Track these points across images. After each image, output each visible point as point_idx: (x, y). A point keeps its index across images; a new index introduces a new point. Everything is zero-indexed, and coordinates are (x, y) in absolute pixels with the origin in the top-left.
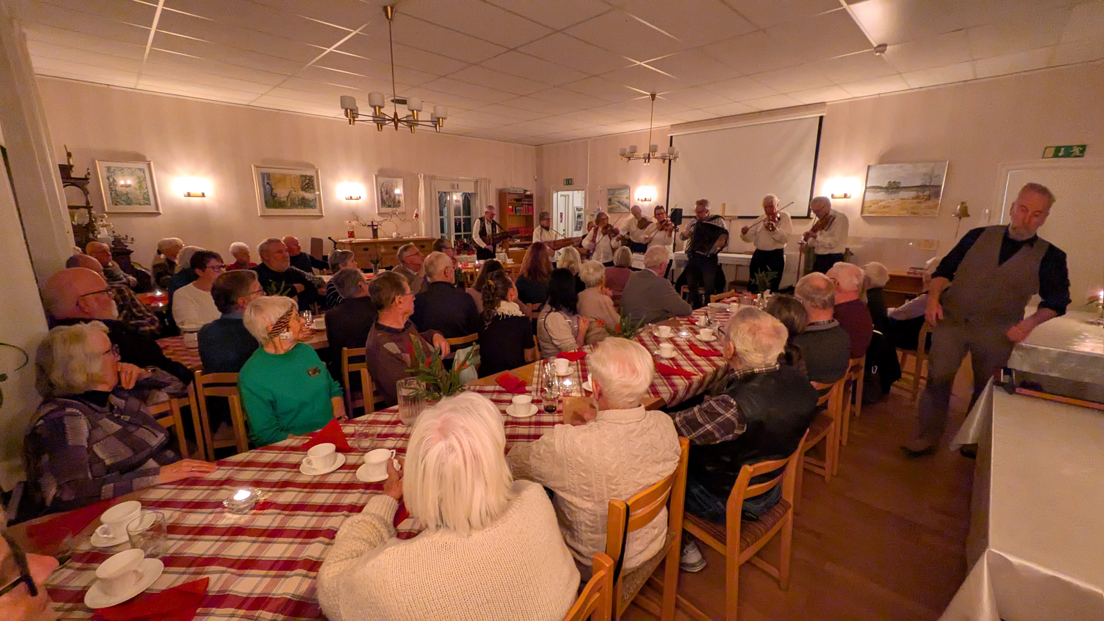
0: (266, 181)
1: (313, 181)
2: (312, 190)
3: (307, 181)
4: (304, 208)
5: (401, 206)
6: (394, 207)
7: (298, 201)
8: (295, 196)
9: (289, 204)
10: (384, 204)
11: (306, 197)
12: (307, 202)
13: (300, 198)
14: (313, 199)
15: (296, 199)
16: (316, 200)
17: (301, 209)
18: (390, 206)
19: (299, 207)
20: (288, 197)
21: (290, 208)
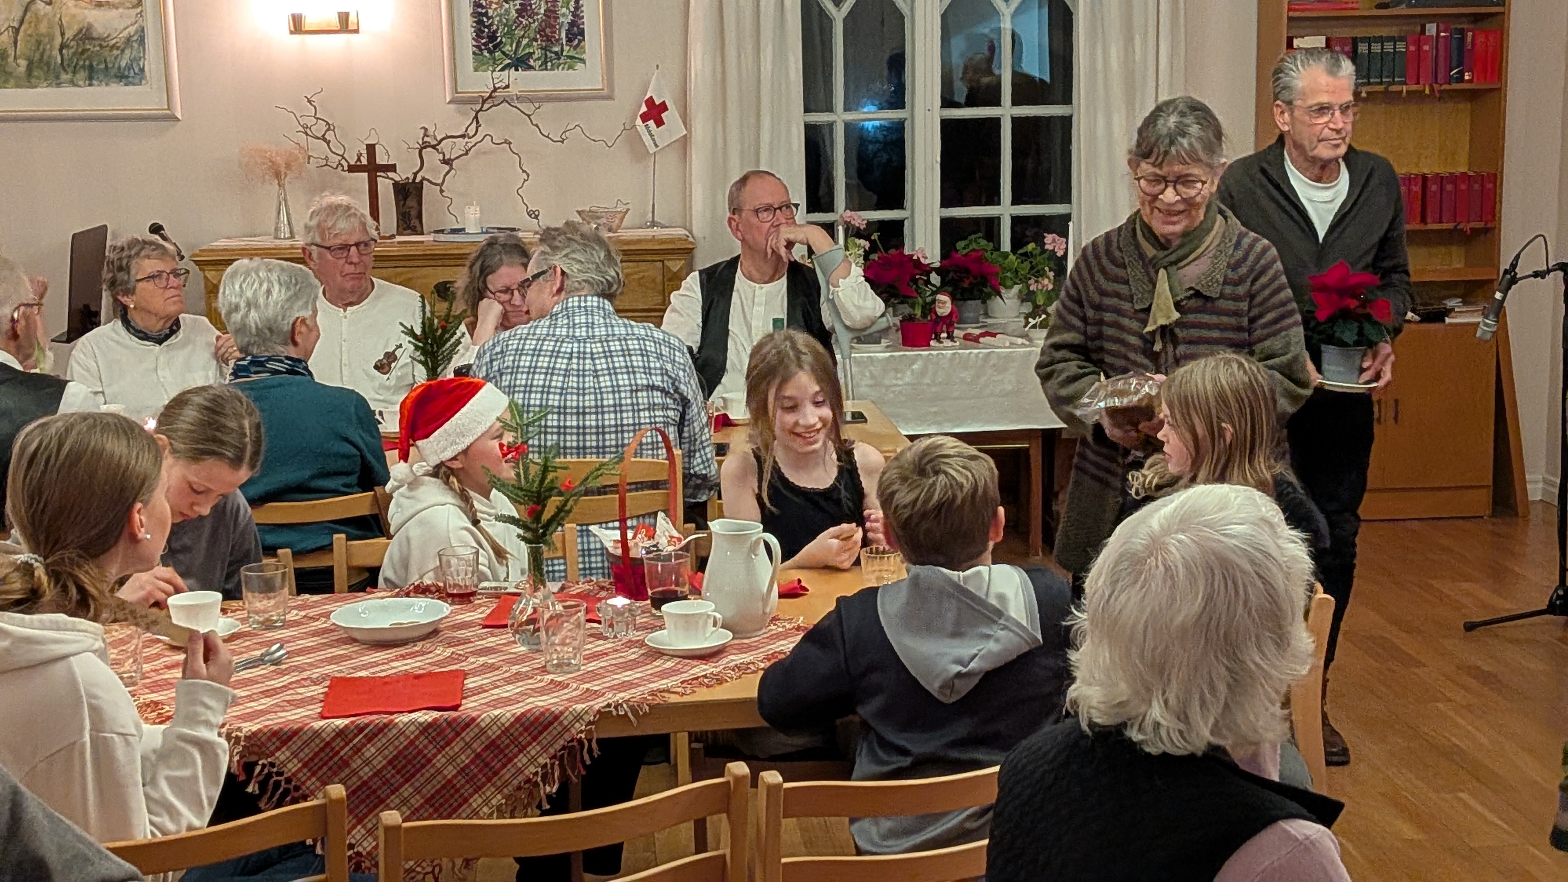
4: (90, 78)
5: (583, 61)
6: (544, 67)
7: (62, 47)
8: (50, 27)
9: (23, 63)
10: (490, 52)
11: (99, 29)
12: (106, 52)
13: (69, 34)
14: (128, 40)
15: (52, 38)
16: (142, 41)
17: (73, 83)
18: (521, 63)
19: (64, 77)
20: (17, 31)
21: (29, 79)
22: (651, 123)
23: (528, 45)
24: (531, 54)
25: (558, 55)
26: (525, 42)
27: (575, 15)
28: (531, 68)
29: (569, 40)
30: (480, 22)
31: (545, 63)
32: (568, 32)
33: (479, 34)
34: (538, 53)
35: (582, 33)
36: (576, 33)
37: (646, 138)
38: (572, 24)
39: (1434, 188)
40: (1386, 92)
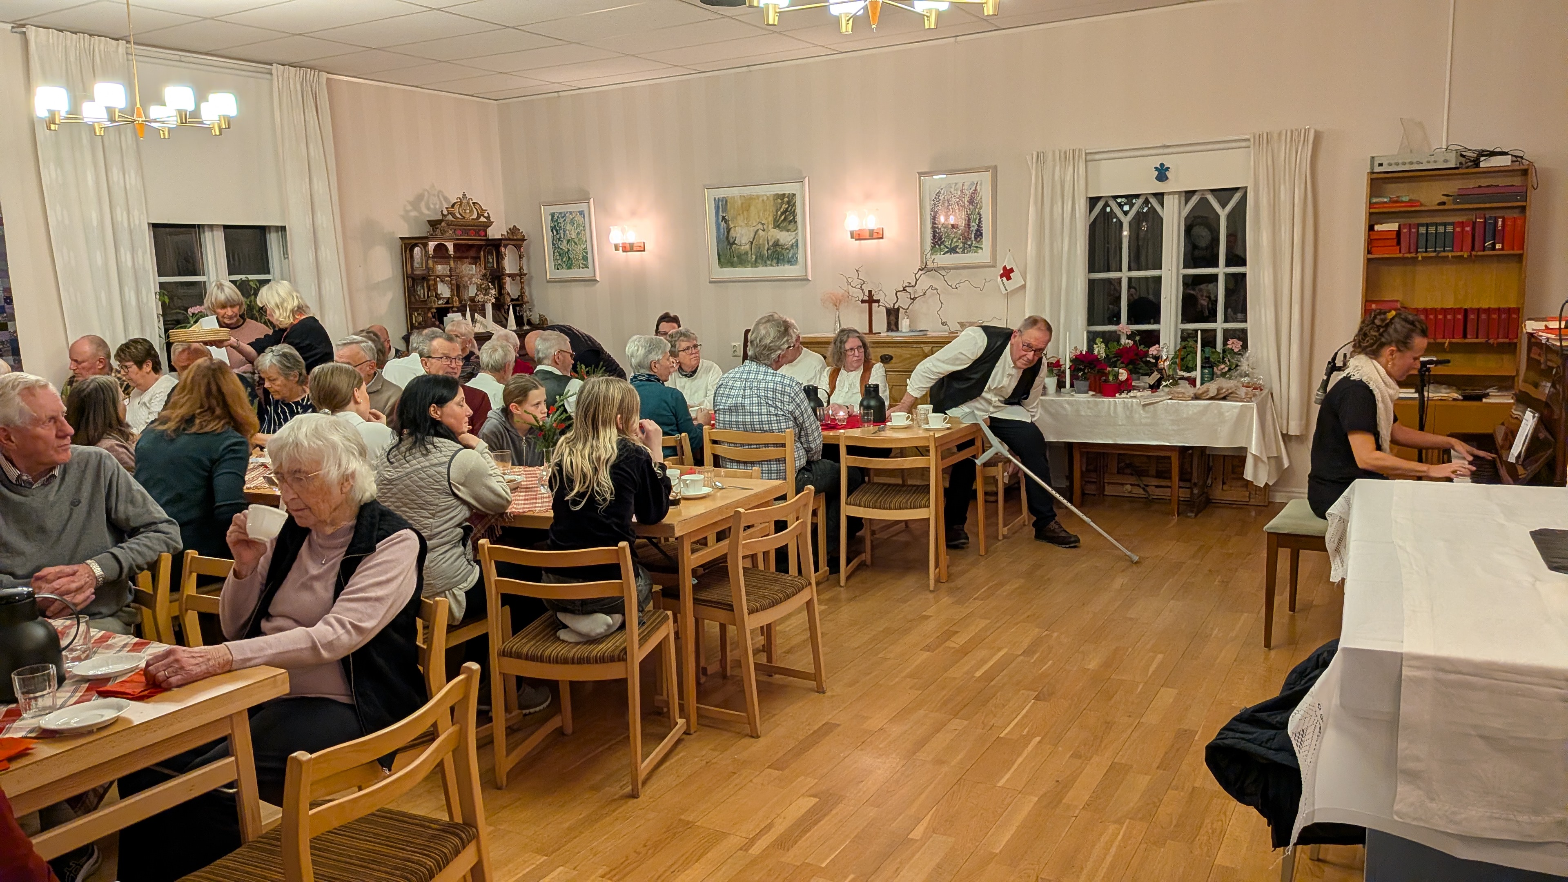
0: (721, 214)
1: (794, 205)
2: (791, 226)
3: (785, 206)
4: (778, 263)
5: (981, 248)
6: (963, 252)
7: (768, 249)
8: (764, 240)
9: (754, 257)
10: (939, 246)
11: (782, 242)
12: (784, 251)
13: (771, 244)
14: (792, 245)
15: (764, 245)
16: (797, 246)
17: (771, 265)
18: (953, 250)
19: (769, 262)
20: (752, 243)
21: (755, 264)
22: (1004, 279)
23: (957, 242)
24: (957, 246)
25: (970, 246)
26: (955, 240)
27: (979, 226)
28: (957, 253)
29: (976, 238)
30: (934, 232)
31: (964, 250)
32: (975, 234)
33: (934, 237)
34: (961, 245)
35: (981, 234)
36: (979, 234)
37: (1002, 286)
38: (977, 230)
39: (1472, 316)
40: (1437, 257)
